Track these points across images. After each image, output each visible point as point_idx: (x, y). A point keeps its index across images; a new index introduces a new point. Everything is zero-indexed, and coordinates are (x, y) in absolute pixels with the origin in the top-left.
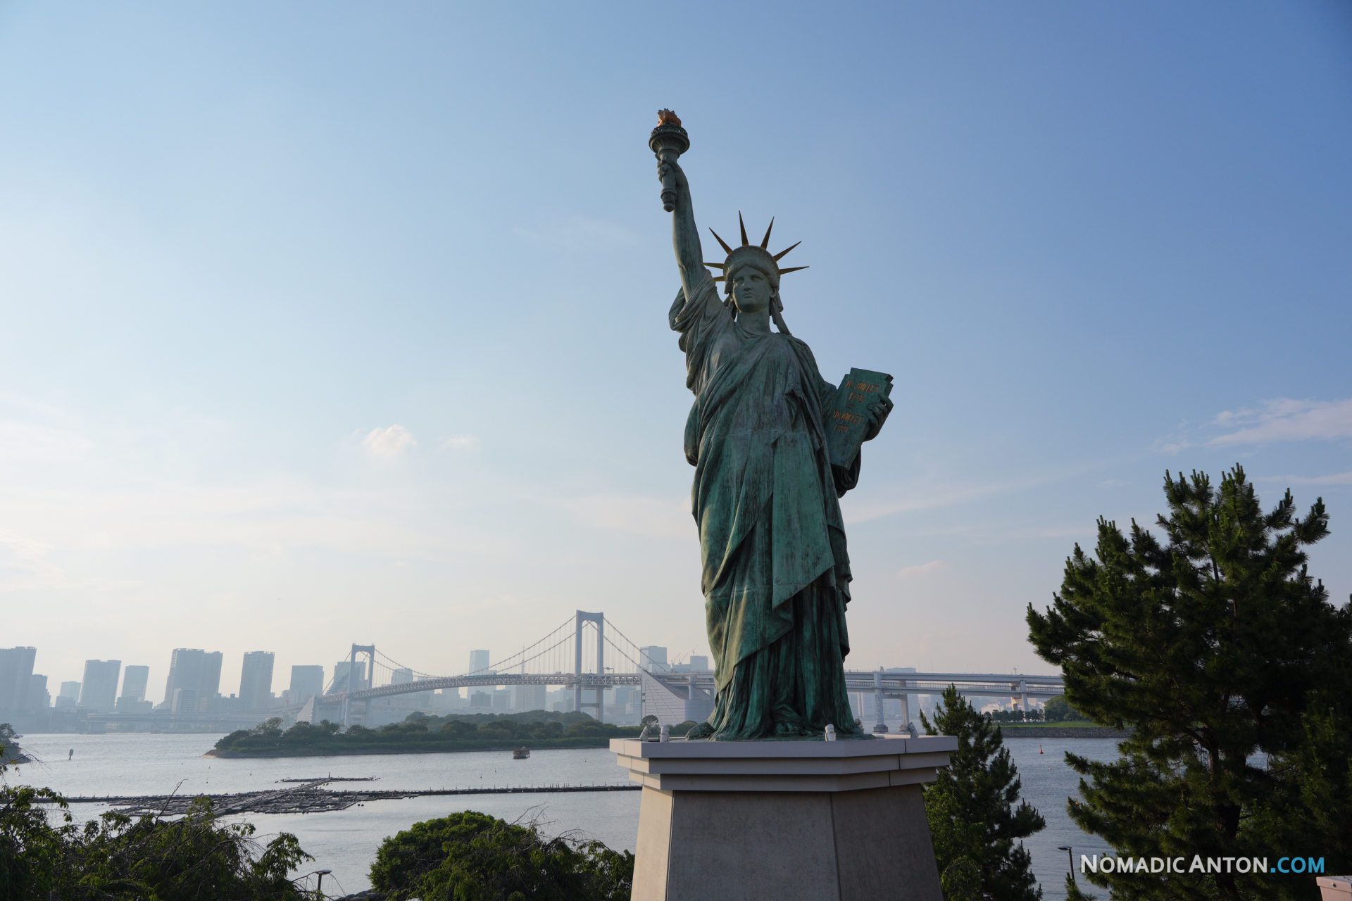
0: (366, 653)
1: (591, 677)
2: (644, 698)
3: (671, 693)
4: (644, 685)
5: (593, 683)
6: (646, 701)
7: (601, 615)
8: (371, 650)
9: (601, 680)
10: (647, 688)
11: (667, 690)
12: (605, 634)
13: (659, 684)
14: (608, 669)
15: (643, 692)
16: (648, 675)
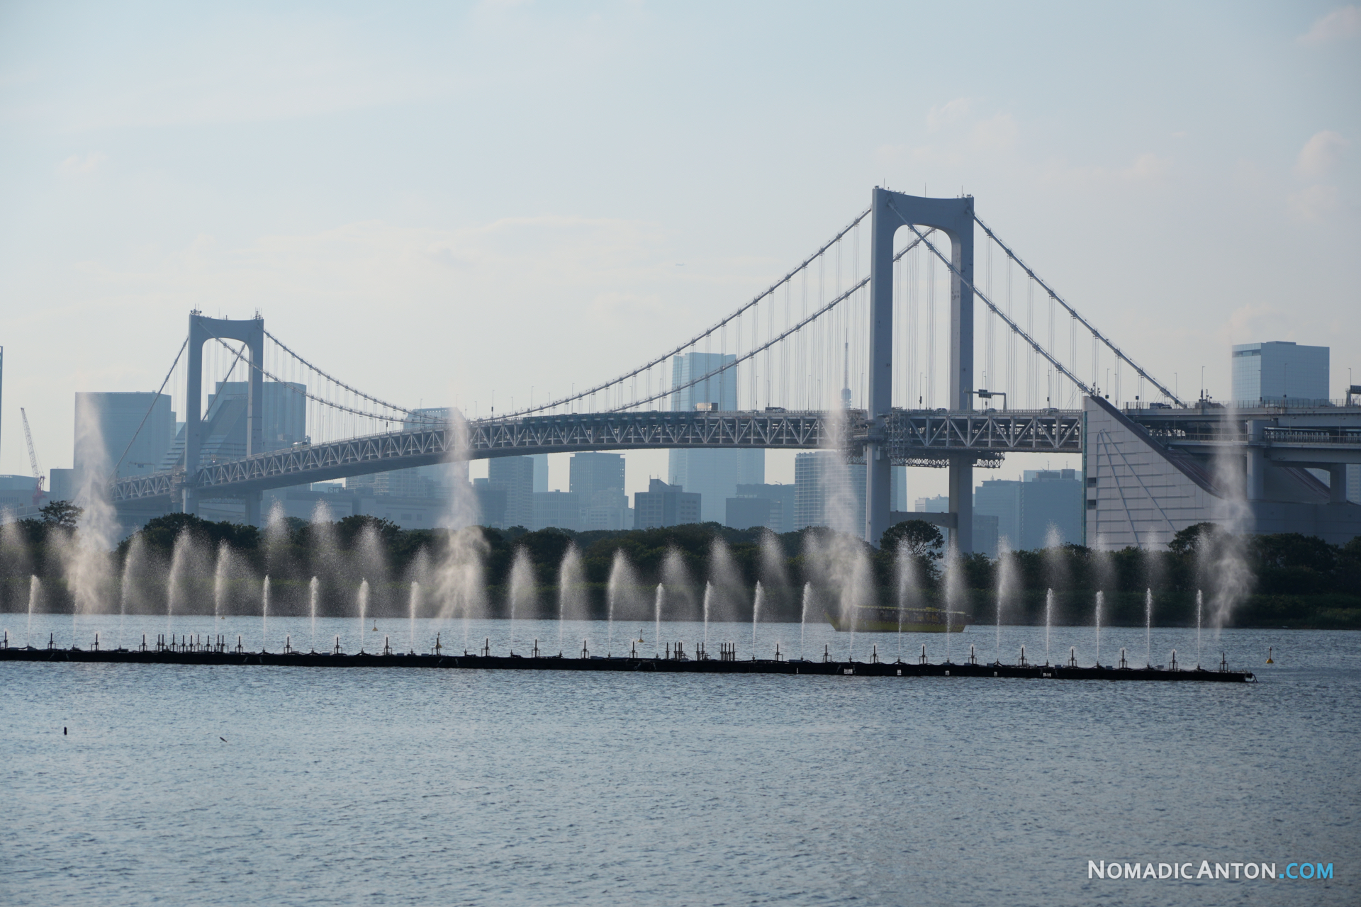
0: (237, 344)
1: (921, 423)
2: (1092, 493)
3: (1184, 478)
4: (1091, 449)
5: (927, 443)
6: (1101, 505)
7: (966, 205)
8: (251, 332)
9: (955, 434)
10: (1104, 460)
11: (1170, 467)
12: (979, 282)
13: (1143, 446)
14: (984, 394)
15: (1091, 474)
16: (1108, 415)
